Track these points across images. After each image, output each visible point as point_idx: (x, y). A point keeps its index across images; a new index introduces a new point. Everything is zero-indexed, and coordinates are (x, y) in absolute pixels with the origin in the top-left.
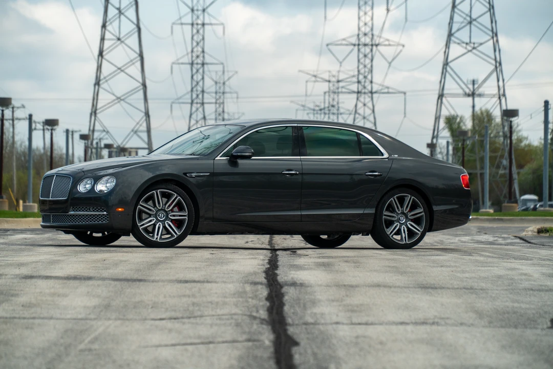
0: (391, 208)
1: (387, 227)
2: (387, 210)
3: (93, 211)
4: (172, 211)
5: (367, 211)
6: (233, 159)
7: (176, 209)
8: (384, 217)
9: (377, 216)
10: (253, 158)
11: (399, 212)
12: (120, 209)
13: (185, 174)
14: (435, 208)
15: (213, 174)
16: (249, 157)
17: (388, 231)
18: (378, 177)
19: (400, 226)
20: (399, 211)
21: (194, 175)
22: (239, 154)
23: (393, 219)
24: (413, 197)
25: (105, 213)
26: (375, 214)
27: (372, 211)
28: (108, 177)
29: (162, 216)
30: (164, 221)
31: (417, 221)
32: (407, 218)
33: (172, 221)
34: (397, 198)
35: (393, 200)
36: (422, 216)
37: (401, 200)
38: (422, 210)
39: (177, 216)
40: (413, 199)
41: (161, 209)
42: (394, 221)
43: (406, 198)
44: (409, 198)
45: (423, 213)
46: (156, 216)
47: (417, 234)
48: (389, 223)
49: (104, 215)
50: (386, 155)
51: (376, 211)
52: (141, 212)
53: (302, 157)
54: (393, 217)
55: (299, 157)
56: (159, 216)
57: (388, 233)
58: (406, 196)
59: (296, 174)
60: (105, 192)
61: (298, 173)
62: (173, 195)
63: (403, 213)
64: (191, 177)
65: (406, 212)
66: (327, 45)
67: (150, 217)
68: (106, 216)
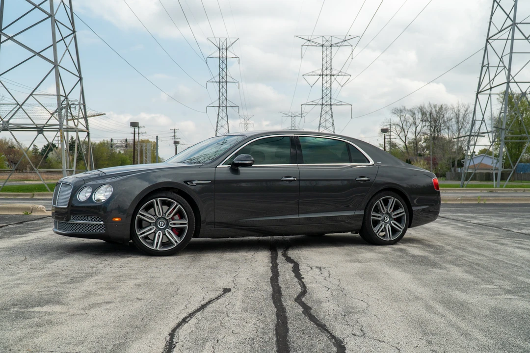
0: (377, 210)
1: (374, 227)
2: (374, 211)
3: (91, 220)
4: (172, 219)
5: (357, 213)
6: (235, 167)
7: (177, 217)
8: (372, 217)
9: (366, 217)
10: (253, 165)
11: (384, 213)
12: (117, 219)
13: (186, 182)
14: (414, 208)
15: (214, 182)
16: (249, 165)
17: (375, 230)
18: (366, 182)
19: (385, 225)
20: (384, 211)
21: (194, 183)
22: (240, 162)
23: (380, 219)
24: (396, 199)
25: (102, 223)
26: (365, 215)
27: (362, 212)
28: (106, 186)
29: (162, 224)
30: (165, 229)
31: (399, 220)
32: (390, 217)
33: (172, 229)
34: (383, 200)
35: (379, 202)
36: (403, 215)
37: (386, 202)
38: (403, 210)
39: (178, 224)
40: (396, 201)
41: (162, 218)
42: (379, 221)
43: (390, 200)
44: (392, 200)
45: (404, 213)
46: (156, 224)
47: (399, 231)
48: (376, 223)
49: (101, 224)
50: (372, 162)
51: (365, 212)
52: (140, 221)
53: (299, 165)
54: (379, 217)
55: (297, 165)
56: (159, 224)
57: (375, 232)
58: (390, 198)
59: (294, 180)
60: (103, 201)
61: (296, 179)
62: (173, 203)
63: (387, 213)
64: (192, 185)
65: (390, 212)
66: (303, 75)
67: (150, 225)
68: (103, 226)
